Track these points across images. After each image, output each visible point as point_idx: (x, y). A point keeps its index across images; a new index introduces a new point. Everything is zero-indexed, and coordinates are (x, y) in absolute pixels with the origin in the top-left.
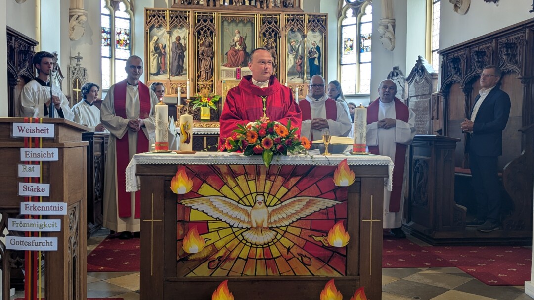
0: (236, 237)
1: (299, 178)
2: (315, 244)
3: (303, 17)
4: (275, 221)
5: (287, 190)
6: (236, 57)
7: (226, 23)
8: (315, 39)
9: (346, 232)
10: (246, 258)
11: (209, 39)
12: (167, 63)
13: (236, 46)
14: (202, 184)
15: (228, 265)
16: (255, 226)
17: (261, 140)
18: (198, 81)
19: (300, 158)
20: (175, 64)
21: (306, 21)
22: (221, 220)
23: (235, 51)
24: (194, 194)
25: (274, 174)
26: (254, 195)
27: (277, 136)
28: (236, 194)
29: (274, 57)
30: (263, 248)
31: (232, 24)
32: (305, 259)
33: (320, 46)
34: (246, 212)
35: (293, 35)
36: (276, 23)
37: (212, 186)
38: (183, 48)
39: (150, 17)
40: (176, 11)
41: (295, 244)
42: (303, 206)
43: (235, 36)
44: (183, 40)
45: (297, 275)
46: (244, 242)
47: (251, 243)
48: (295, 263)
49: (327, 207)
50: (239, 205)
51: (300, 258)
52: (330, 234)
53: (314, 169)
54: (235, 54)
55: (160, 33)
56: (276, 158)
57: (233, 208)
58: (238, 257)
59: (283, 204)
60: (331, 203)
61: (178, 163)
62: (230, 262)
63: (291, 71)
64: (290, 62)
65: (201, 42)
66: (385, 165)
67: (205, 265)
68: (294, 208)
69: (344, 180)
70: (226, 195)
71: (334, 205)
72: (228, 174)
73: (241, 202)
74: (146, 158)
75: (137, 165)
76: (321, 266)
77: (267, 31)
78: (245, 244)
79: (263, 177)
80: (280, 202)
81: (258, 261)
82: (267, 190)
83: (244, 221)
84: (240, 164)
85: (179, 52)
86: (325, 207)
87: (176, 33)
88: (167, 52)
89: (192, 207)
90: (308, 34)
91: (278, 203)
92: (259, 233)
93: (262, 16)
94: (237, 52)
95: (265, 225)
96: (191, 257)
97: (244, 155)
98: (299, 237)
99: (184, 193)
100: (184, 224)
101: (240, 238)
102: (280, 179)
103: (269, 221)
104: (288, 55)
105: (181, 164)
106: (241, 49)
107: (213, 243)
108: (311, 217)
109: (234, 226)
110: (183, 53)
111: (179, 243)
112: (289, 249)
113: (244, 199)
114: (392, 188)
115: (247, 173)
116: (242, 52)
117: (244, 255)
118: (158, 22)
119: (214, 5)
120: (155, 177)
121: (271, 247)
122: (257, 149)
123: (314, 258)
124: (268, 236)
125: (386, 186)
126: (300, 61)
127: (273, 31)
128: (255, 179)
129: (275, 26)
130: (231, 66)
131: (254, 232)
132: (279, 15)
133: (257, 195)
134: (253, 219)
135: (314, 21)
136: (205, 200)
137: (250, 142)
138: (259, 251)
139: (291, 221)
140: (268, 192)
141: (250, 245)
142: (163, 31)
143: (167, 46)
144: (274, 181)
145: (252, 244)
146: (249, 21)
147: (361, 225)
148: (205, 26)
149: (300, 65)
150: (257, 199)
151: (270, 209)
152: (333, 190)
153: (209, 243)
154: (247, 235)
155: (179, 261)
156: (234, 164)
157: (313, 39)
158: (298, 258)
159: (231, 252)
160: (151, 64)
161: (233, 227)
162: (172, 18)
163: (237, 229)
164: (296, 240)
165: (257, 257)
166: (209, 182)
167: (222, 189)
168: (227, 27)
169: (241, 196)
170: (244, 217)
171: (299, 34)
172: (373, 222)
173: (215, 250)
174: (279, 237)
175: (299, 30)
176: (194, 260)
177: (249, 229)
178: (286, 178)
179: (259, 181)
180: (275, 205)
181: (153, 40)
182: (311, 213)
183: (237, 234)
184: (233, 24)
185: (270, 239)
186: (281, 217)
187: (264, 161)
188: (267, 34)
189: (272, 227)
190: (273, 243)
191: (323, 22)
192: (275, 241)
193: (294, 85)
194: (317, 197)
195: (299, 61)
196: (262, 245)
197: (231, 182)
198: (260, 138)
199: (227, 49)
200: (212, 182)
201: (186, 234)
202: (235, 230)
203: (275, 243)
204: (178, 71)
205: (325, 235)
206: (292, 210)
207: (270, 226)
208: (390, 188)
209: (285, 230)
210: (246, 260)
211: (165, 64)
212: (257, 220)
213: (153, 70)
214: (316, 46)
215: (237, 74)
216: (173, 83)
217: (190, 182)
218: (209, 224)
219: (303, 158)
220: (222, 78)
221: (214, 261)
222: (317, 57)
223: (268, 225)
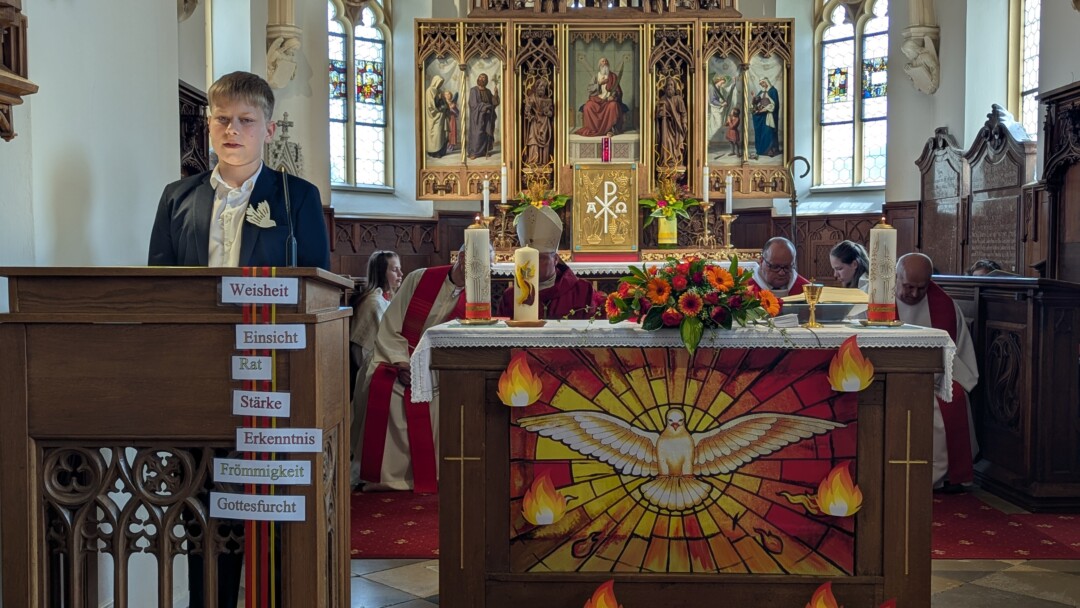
0: (629, 494)
1: (755, 375)
2: (791, 509)
3: (741, 27)
4: (708, 463)
5: (731, 400)
6: (600, 115)
7: (579, 46)
8: (766, 74)
9: (855, 485)
10: (649, 536)
11: (544, 81)
12: (460, 131)
13: (601, 93)
14: (559, 387)
15: (612, 550)
16: (665, 471)
17: (677, 298)
18: (523, 167)
19: (759, 333)
20: (477, 132)
21: (748, 37)
22: (597, 459)
23: (599, 103)
24: (543, 407)
25: (704, 367)
26: (663, 410)
27: (711, 288)
28: (628, 408)
29: (681, 114)
30: (682, 516)
31: (592, 47)
32: (769, 540)
33: (778, 87)
34: (648, 443)
35: (719, 65)
36: (684, 41)
37: (580, 389)
38: (493, 99)
39: (425, 37)
40: (477, 24)
41: (748, 509)
42: (764, 433)
43: (599, 70)
44: (493, 83)
45: (753, 572)
46: (645, 504)
47: (657, 506)
48: (748, 547)
49: (815, 435)
50: (634, 429)
51: (759, 538)
52: (822, 490)
53: (787, 357)
54: (598, 108)
55: (447, 69)
56: (709, 334)
57: (622, 434)
58: (633, 535)
59: (723, 427)
60: (823, 426)
61: (512, 344)
62: (617, 544)
63: (716, 140)
64: (713, 121)
65: (530, 86)
66: (936, 348)
67: (567, 549)
68: (745, 437)
69: (851, 379)
70: (606, 407)
71: (828, 431)
72: (610, 366)
73: (636, 422)
74: (450, 335)
75: (432, 349)
76: (803, 556)
77: (665, 58)
78: (647, 509)
79: (681, 372)
80: (716, 424)
81: (673, 542)
82: (690, 400)
83: (643, 462)
84: (634, 347)
85: (484, 109)
86: (811, 435)
87: (479, 68)
88: (462, 109)
89: (540, 433)
90: (751, 62)
91: (712, 427)
92: (674, 487)
93: (655, 28)
94: (603, 104)
95: (687, 470)
96: (539, 534)
97: (644, 327)
98: (757, 495)
99: (524, 403)
100: (525, 467)
101: (637, 495)
102: (716, 377)
103: (696, 462)
104: (709, 107)
105: (519, 347)
106: (611, 98)
107: (582, 506)
108: (780, 455)
109: (624, 472)
110: (492, 109)
111: (514, 505)
112: (735, 520)
113: (644, 418)
114: (951, 395)
115: (648, 365)
116: (613, 104)
117: (644, 529)
118: (442, 48)
119: (556, 9)
120: (468, 372)
121: (698, 514)
122: (669, 317)
123: (788, 539)
124: (692, 492)
125: (939, 390)
126: (735, 120)
127: (678, 59)
128: (665, 377)
129: (681, 49)
130: (590, 135)
131: (664, 485)
132: (691, 26)
133: (670, 409)
134: (662, 459)
135: (763, 36)
136: (566, 418)
137: (655, 302)
138: (675, 522)
139: (741, 463)
140: (692, 404)
141: (656, 509)
142: (452, 65)
143: (461, 95)
144: (704, 382)
145: (660, 508)
146: (627, 40)
147: (886, 472)
148: (538, 53)
149: (735, 128)
150: (670, 417)
151: (698, 438)
152: (828, 400)
153: (575, 504)
154: (649, 490)
155: (515, 540)
156: (622, 347)
157: (762, 72)
159: (618, 524)
160: (429, 133)
161: (621, 473)
162: (469, 37)
163: (630, 478)
164: (750, 500)
165: (671, 535)
166: (572, 383)
167: (598, 397)
168: (584, 53)
169: (638, 410)
170: (643, 454)
171: (732, 63)
172: (911, 465)
173: (587, 520)
174: (715, 494)
175: (733, 54)
176: (544, 539)
178: (729, 375)
179: (674, 381)
180: (706, 430)
181: (433, 84)
182: (783, 447)
183: (630, 487)
184: (595, 47)
185: (697, 499)
186: (719, 454)
187: (684, 340)
188: (666, 66)
189: (701, 475)
190: (702, 507)
191: (783, 36)
192: (707, 504)
193: (723, 170)
194: (794, 414)
195: (732, 120)
196: (682, 511)
197: (618, 384)
198: (675, 294)
199: (583, 99)
200: (578, 382)
201: (528, 487)
202: (625, 480)
203: (706, 508)
204: (483, 147)
205: (812, 491)
206: (742, 441)
207: (697, 473)
208: (948, 395)
209: (728, 481)
210: (649, 540)
211: (457, 133)
212: (670, 461)
213: (433, 145)
214: (769, 88)
215: (604, 151)
216: (473, 171)
217: (536, 382)
218: (573, 466)
219: (764, 333)
220: (573, 159)
221: (584, 541)
222: (771, 110)
223: (693, 470)
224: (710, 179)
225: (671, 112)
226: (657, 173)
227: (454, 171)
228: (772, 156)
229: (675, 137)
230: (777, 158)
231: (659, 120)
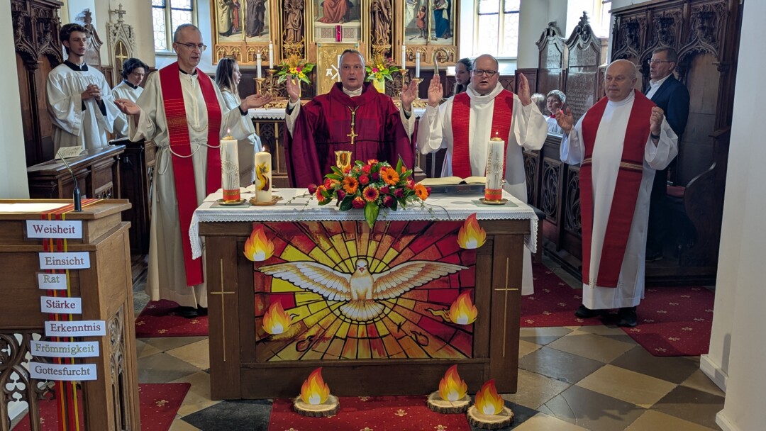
0: (332, 312)
1: (412, 238)
2: (433, 319)
4: (382, 292)
5: (397, 253)
6: (335, 9)
9: (473, 305)
10: (345, 337)
12: (241, 18)
14: (286, 246)
15: (322, 346)
16: (355, 297)
17: (362, 191)
19: (415, 211)
20: (253, 19)
22: (312, 291)
24: (276, 260)
25: (380, 233)
26: (354, 260)
27: (384, 183)
28: (331, 259)
29: (388, 9)
30: (366, 324)
32: (420, 338)
34: (344, 281)
37: (299, 248)
41: (407, 320)
42: (417, 273)
45: (410, 357)
46: (343, 318)
47: (350, 319)
48: (408, 343)
49: (449, 274)
50: (335, 272)
51: (414, 337)
52: (453, 309)
53: (432, 226)
54: (333, 4)
56: (382, 212)
57: (327, 275)
58: (335, 337)
59: (392, 270)
60: (454, 268)
61: (254, 219)
62: (325, 342)
63: (411, 27)
64: (409, 15)
66: (526, 219)
67: (293, 346)
68: (406, 275)
69: (472, 240)
71: (458, 271)
72: (320, 233)
73: (337, 268)
75: (200, 223)
76: (441, 347)
78: (344, 321)
79: (365, 236)
80: (388, 268)
81: (361, 341)
82: (371, 253)
83: (341, 292)
84: (335, 221)
85: (257, 3)
86: (447, 274)
89: (274, 275)
91: (385, 269)
92: (361, 307)
94: (336, 1)
95: (369, 297)
96: (274, 339)
97: (341, 209)
98: (413, 311)
99: (263, 259)
100: (264, 297)
101: (337, 313)
102: (387, 239)
103: (375, 292)
104: (406, 5)
105: (258, 222)
107: (302, 320)
108: (429, 286)
110: (262, 4)
111: (258, 321)
112: (399, 326)
113: (342, 265)
114: (536, 249)
115: (344, 232)
116: (343, 1)
117: (342, 333)
120: (224, 237)
121: (376, 323)
122: (357, 203)
123: (432, 337)
124: (372, 310)
126: (423, 14)
128: (355, 240)
130: (328, 22)
131: (355, 306)
133: (358, 259)
134: (353, 290)
136: (291, 266)
137: (348, 192)
138: (362, 328)
139: (403, 292)
140: (372, 256)
141: (350, 321)
144: (380, 242)
145: (352, 320)
147: (493, 296)
150: (358, 264)
151: (376, 276)
152: (457, 252)
153: (297, 319)
154: (345, 309)
155: (259, 342)
156: (327, 221)
158: (411, 337)
159: (325, 330)
160: (220, 19)
161: (327, 299)
164: (408, 314)
165: (359, 336)
166: (294, 244)
167: (312, 252)
169: (338, 260)
170: (341, 287)
172: (508, 291)
173: (305, 328)
174: (387, 311)
176: (277, 341)
177: (348, 302)
178: (396, 238)
179: (360, 241)
180: (381, 272)
182: (429, 282)
183: (332, 308)
185: (375, 314)
186: (389, 287)
187: (367, 216)
189: (378, 299)
190: (379, 319)
192: (381, 317)
193: (415, 48)
194: (435, 261)
195: (421, 14)
196: (366, 322)
197: (324, 244)
198: (361, 187)
200: (298, 243)
201: (266, 310)
202: (329, 303)
203: (381, 319)
204: (257, 30)
205: (447, 308)
206: (404, 278)
207: (375, 298)
208: (534, 249)
209: (395, 302)
210: (345, 340)
211: (239, 20)
212: (359, 291)
213: (223, 27)
215: (338, 33)
216: (250, 46)
217: (270, 245)
218: (296, 296)
219: (419, 211)
220: (317, 38)
221: (303, 341)
222: (446, 8)
223: (373, 296)
224: (406, 53)
225: (381, 8)
226: (372, 49)
227: (238, 46)
228: (446, 38)
229: (384, 25)
230: (449, 40)
231: (373, 13)
